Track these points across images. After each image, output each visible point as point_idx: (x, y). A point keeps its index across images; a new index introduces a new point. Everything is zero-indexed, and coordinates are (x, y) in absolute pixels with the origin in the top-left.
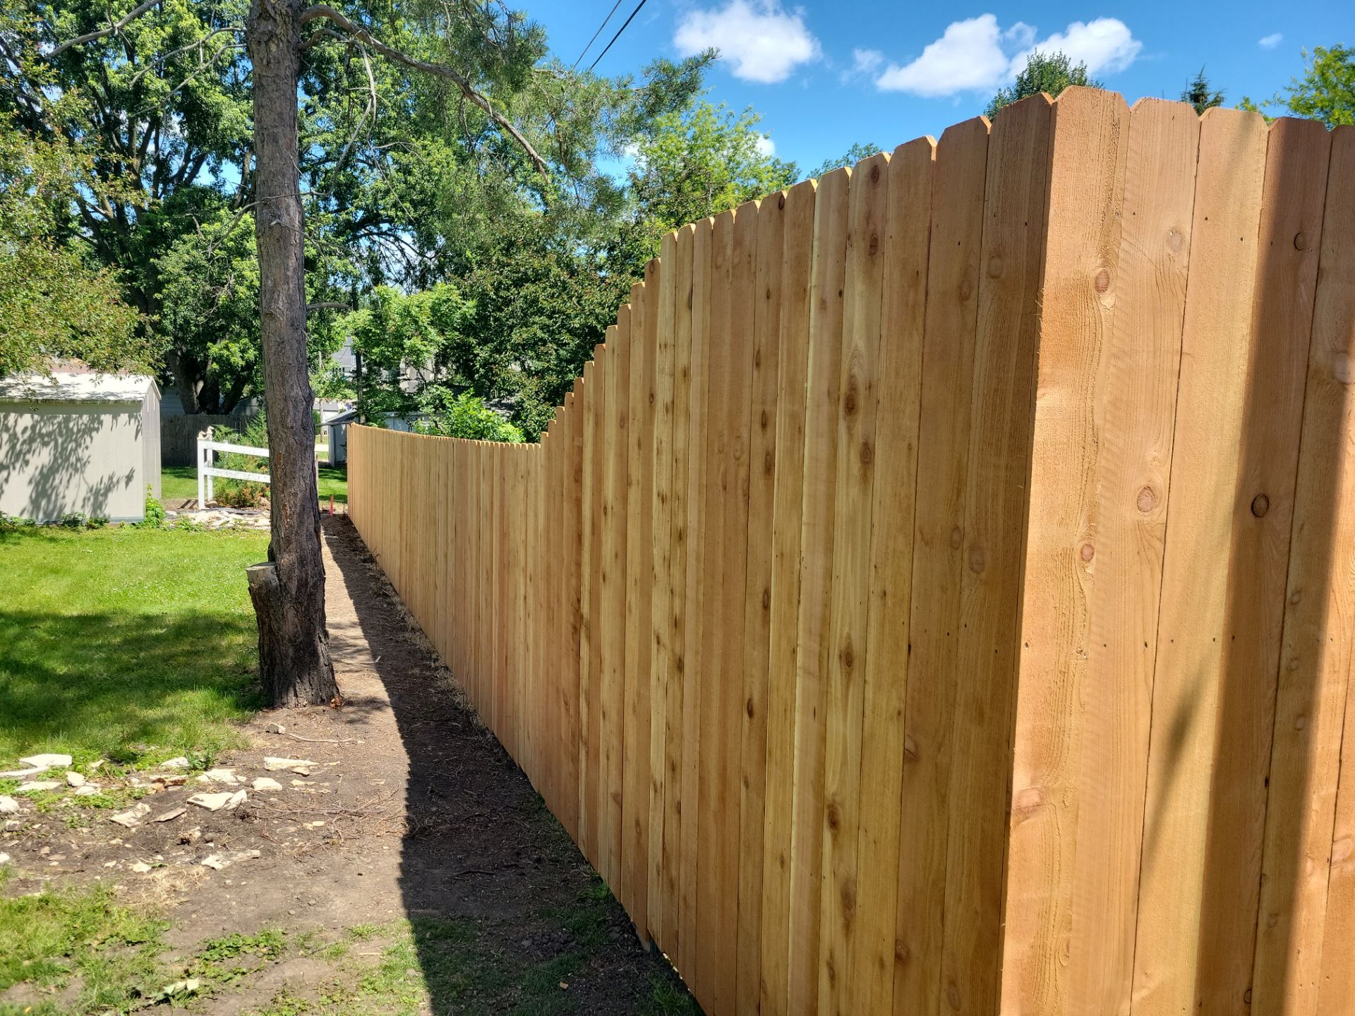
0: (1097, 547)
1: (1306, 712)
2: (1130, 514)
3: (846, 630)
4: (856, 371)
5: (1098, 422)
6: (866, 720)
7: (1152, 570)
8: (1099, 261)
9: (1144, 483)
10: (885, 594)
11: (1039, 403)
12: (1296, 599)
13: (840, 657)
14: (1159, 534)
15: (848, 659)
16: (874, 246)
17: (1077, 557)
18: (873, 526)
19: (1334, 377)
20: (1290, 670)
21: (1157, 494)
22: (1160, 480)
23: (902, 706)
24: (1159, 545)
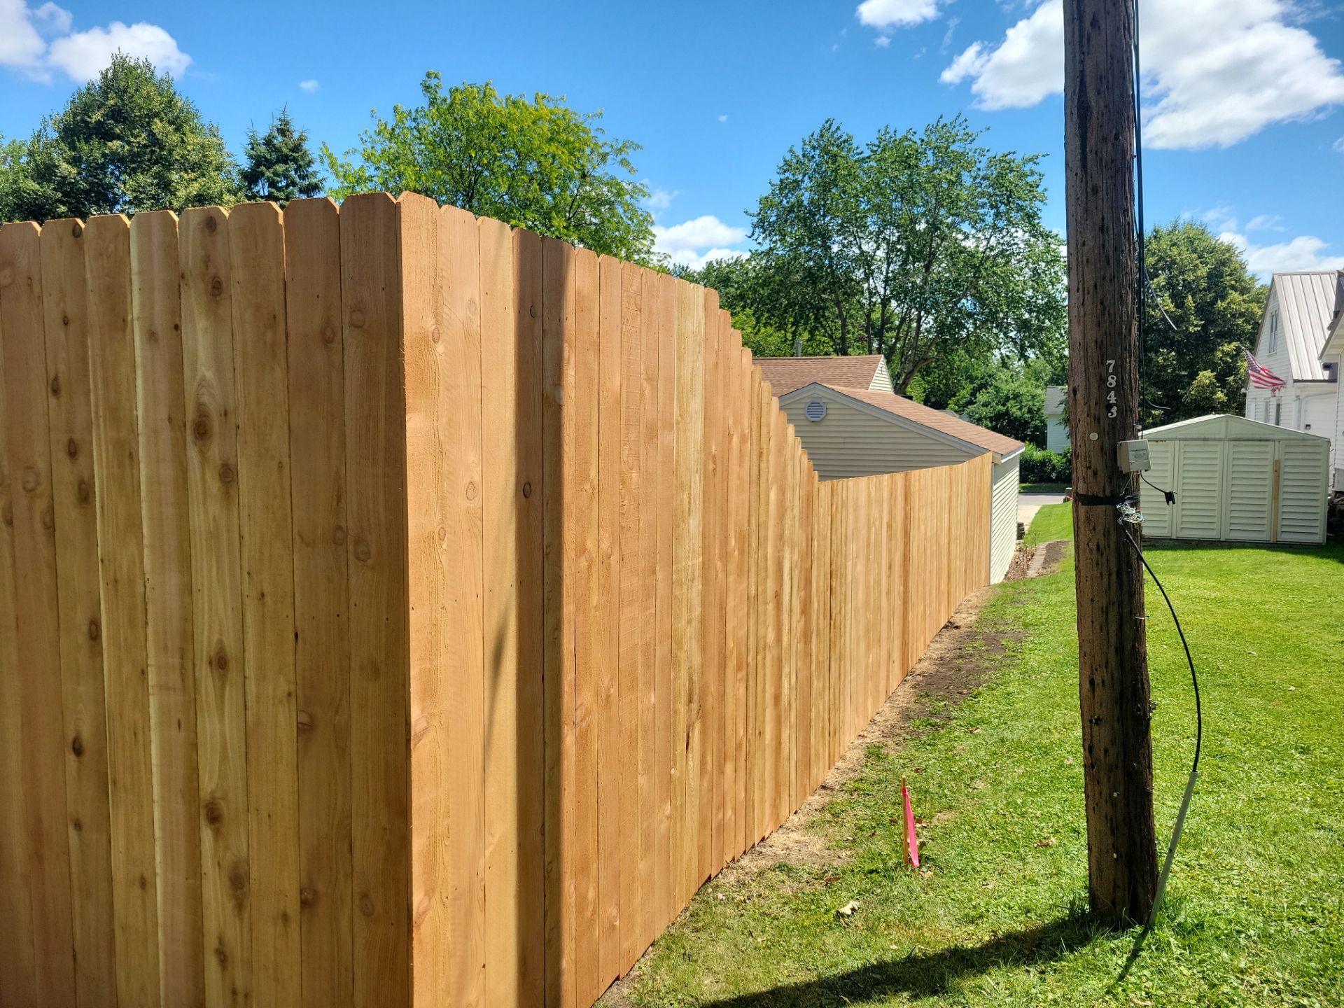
0: (446, 528)
1: (558, 627)
2: (463, 503)
3: (216, 637)
4: (205, 399)
5: (442, 438)
6: (249, 713)
7: (477, 542)
8: (433, 320)
9: (468, 480)
10: (263, 595)
11: (408, 425)
12: (548, 551)
13: (210, 663)
14: (479, 515)
15: (220, 663)
16: (216, 288)
17: (437, 537)
18: (241, 537)
19: (555, 401)
20: (549, 600)
21: (476, 486)
22: (477, 478)
23: (292, 687)
24: (479, 523)
